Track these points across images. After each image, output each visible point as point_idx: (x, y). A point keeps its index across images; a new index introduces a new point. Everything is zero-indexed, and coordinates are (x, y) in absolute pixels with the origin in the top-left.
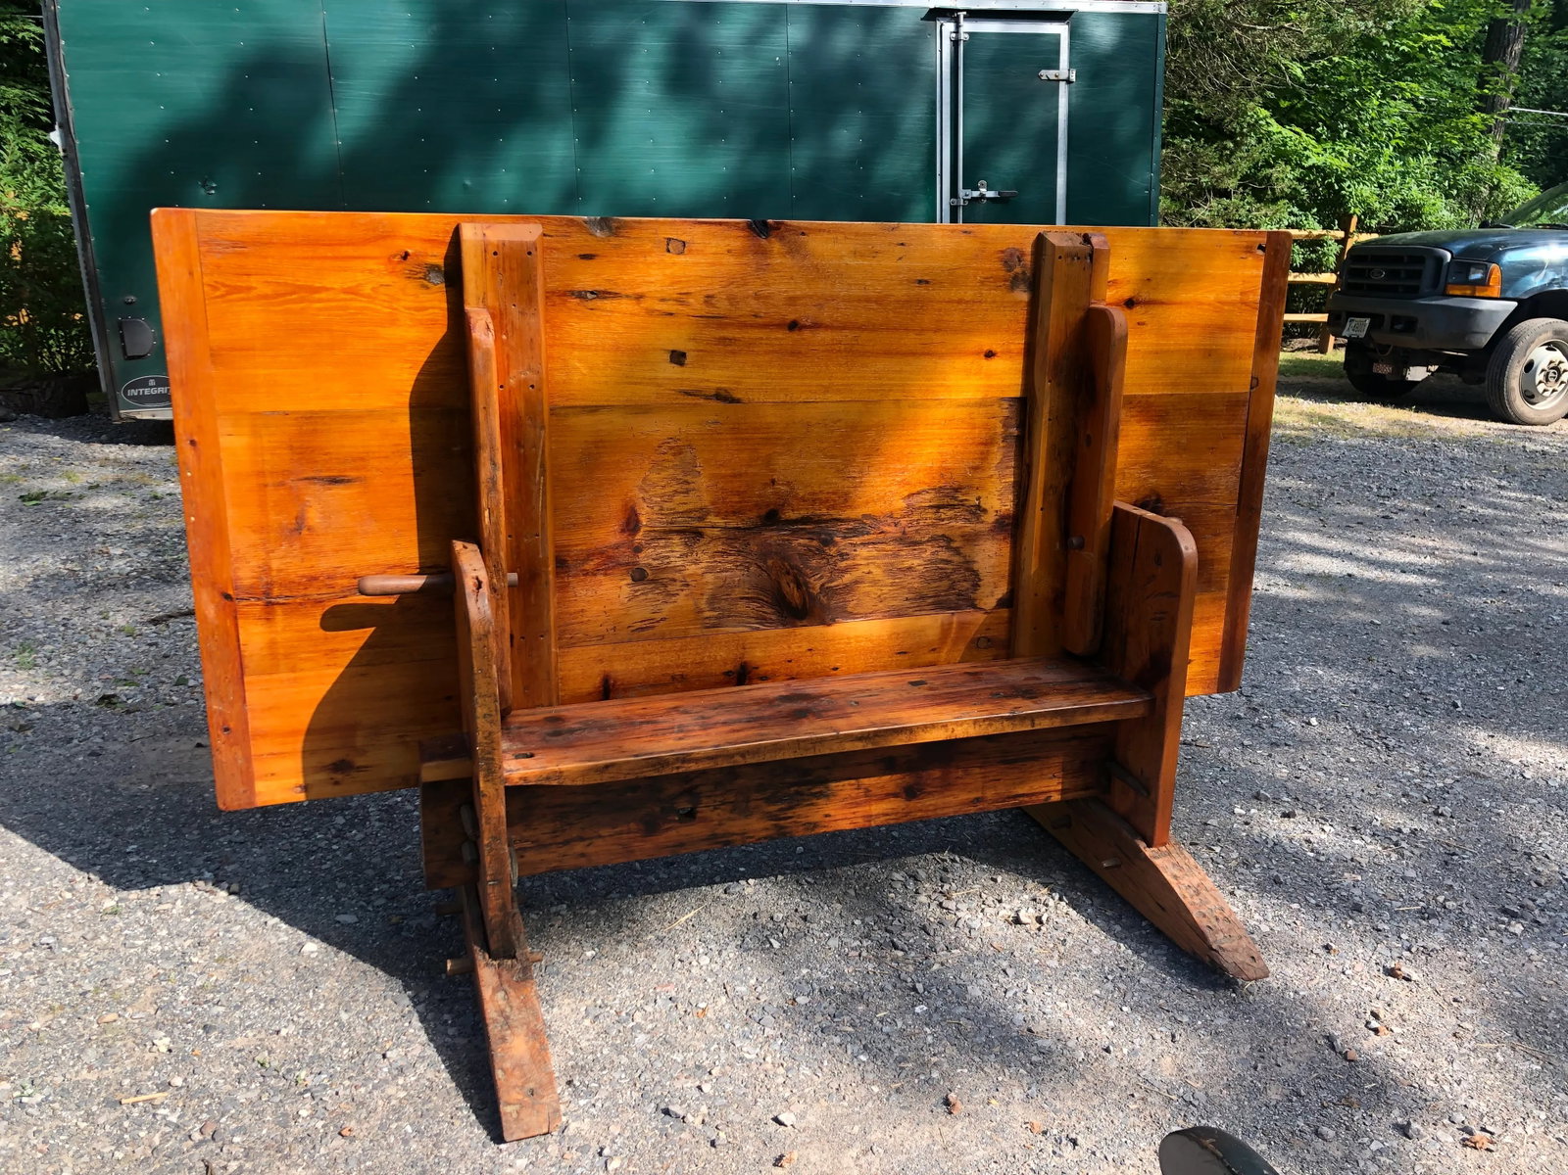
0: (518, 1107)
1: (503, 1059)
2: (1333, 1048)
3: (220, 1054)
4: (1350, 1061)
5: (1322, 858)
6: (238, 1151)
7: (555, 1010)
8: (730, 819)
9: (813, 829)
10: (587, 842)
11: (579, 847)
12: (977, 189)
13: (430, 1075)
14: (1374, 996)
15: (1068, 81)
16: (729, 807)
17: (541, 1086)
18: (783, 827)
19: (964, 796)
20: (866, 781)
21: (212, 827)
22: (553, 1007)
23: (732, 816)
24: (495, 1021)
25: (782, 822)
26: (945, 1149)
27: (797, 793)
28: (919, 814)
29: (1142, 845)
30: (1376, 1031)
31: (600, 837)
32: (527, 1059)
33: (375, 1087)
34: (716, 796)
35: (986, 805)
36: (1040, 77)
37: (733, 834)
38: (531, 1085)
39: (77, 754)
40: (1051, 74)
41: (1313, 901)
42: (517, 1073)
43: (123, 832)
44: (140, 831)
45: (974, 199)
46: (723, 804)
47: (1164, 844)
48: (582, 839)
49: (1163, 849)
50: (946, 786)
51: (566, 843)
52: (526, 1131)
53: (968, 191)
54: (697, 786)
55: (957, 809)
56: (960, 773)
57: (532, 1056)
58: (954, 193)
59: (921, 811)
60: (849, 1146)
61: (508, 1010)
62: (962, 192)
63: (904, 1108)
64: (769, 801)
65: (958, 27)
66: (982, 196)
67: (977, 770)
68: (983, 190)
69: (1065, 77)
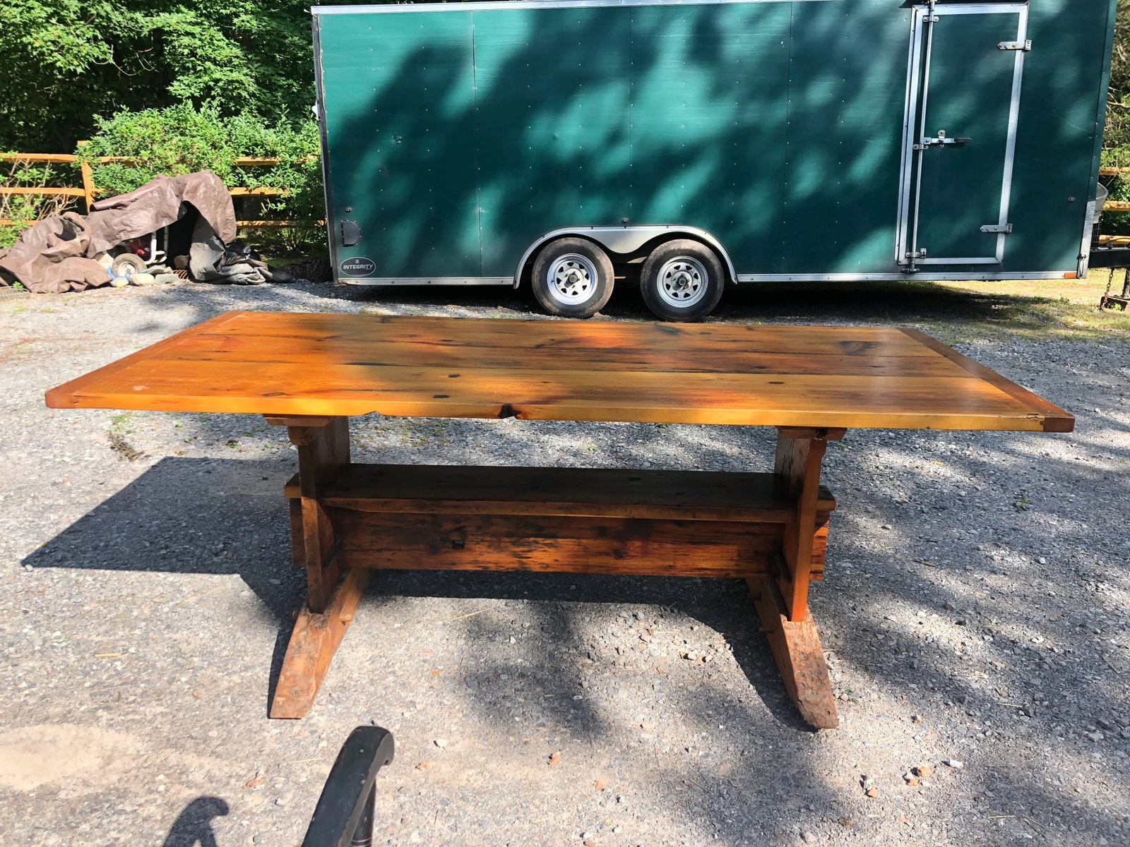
0: (284, 699)
1: (287, 670)
2: (862, 784)
3: (164, 640)
4: (870, 796)
5: (966, 658)
6: (139, 691)
7: (354, 653)
8: (488, 552)
9: (545, 568)
10: (392, 552)
11: (387, 555)
12: (937, 137)
13: (261, 674)
14: (927, 758)
15: (1024, 50)
16: (487, 544)
17: (302, 690)
18: (524, 564)
19: (660, 563)
20: (584, 541)
21: (242, 521)
22: (353, 651)
23: (489, 550)
24: (293, 647)
25: (524, 560)
26: (530, 784)
27: (535, 542)
28: (627, 570)
29: (783, 618)
30: (908, 781)
31: (400, 550)
32: (300, 673)
33: (227, 675)
34: (478, 535)
35: (676, 571)
36: (998, 48)
37: (490, 563)
38: (297, 688)
39: (200, 471)
40: (1010, 45)
41: (931, 685)
42: (292, 679)
43: (195, 516)
44: (204, 517)
45: (933, 144)
46: (483, 541)
47: (801, 621)
48: (389, 550)
49: (798, 623)
50: (645, 553)
51: (379, 550)
52: (283, 714)
53: (929, 139)
54: (464, 527)
55: (654, 571)
56: (656, 546)
57: (304, 672)
58: (917, 140)
59: (626, 568)
60: (471, 768)
61: (303, 642)
62: (923, 139)
63: (522, 754)
64: (514, 543)
65: (930, 10)
66: (941, 142)
67: (669, 546)
68: (942, 138)
69: (1022, 47)
